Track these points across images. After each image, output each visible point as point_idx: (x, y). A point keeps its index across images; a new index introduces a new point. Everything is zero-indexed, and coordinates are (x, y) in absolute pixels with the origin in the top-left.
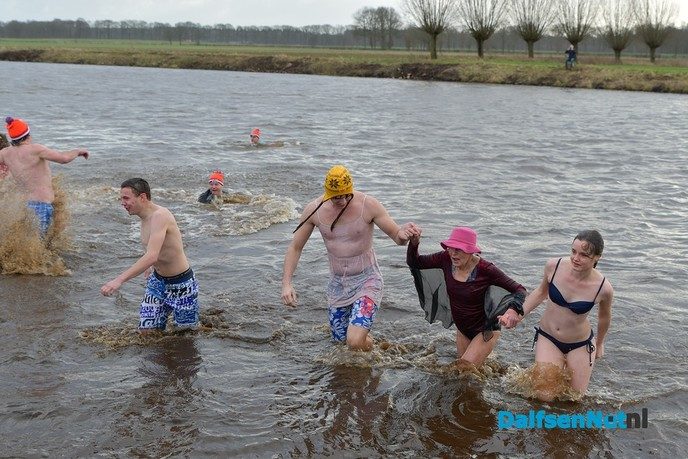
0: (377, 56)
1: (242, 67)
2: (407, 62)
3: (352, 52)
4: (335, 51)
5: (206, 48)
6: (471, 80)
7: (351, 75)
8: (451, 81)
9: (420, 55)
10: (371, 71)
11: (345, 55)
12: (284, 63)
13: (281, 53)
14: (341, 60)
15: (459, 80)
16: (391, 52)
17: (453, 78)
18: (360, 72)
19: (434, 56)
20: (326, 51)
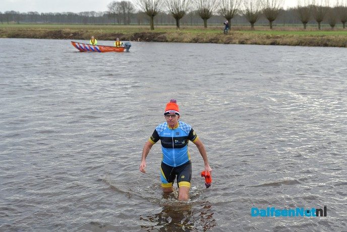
0: (122, 29)
1: (45, 36)
2: (137, 31)
3: (108, 26)
4: (97, 26)
5: (23, 26)
6: (173, 41)
8: (162, 41)
9: (145, 27)
11: (103, 29)
12: (68, 34)
13: (67, 28)
14: (101, 32)
15: (167, 41)
16: (129, 26)
17: (163, 40)
18: (111, 38)
19: (153, 28)
20: (93, 26)
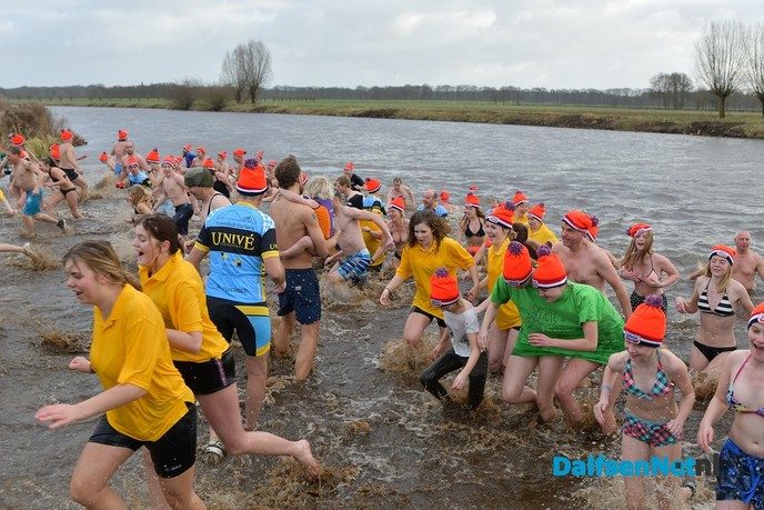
0: (671, 115)
1: (556, 123)
2: (697, 120)
3: (649, 111)
4: (633, 111)
5: (525, 107)
6: (756, 136)
7: (648, 131)
8: (737, 137)
9: (710, 114)
10: (665, 128)
11: (642, 114)
12: (591, 120)
13: (588, 112)
14: (640, 118)
15: (744, 137)
16: (682, 112)
17: (739, 134)
18: (656, 128)
19: (723, 116)
20: (627, 110)
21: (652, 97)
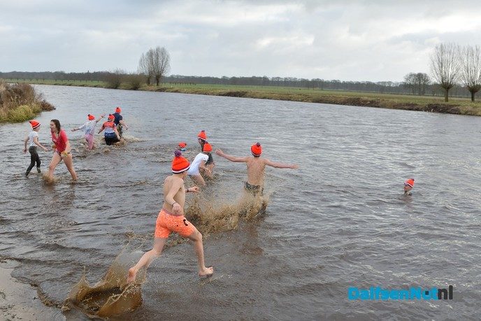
0: (417, 99)
1: (344, 103)
2: (431, 102)
3: (402, 96)
4: (394, 95)
5: (326, 92)
6: (466, 113)
7: (401, 109)
8: (455, 114)
9: (439, 99)
10: (412, 107)
11: (398, 98)
12: (366, 101)
13: (365, 96)
14: (396, 101)
15: (460, 114)
16: (424, 97)
17: (456, 112)
18: (406, 107)
19: (447, 100)
20: (389, 95)
21: (405, 87)
